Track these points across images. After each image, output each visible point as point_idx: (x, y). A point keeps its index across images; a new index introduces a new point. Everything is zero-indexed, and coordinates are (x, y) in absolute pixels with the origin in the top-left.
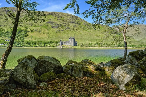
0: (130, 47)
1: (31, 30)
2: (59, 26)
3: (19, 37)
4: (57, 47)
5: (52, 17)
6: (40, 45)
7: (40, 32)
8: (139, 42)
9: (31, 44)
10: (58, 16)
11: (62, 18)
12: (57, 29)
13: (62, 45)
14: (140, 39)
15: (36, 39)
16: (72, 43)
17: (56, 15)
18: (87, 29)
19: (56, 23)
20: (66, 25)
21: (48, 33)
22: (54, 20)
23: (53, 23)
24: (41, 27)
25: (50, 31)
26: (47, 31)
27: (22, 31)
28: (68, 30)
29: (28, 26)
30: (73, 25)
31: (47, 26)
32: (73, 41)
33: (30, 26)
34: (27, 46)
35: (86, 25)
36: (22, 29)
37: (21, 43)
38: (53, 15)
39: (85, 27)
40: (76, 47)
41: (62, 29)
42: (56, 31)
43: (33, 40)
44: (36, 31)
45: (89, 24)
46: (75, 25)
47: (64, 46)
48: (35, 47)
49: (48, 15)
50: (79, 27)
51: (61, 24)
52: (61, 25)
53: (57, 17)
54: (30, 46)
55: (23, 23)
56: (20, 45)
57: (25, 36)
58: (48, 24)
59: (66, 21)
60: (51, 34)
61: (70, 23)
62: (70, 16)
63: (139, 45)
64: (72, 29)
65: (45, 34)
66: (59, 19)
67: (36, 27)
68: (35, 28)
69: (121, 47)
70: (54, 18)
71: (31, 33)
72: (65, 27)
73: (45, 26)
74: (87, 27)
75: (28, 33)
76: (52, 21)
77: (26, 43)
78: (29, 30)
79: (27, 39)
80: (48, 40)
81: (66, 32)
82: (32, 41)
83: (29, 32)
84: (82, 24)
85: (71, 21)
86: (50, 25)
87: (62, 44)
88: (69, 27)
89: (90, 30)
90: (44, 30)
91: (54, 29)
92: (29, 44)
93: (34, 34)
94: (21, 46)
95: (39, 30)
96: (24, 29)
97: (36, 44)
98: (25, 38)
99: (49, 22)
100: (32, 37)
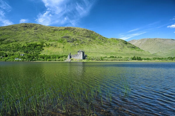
0: (145, 60)
1: (46, 44)
2: (75, 41)
3: (34, 52)
4: (66, 61)
5: (68, 32)
6: (54, 59)
7: (56, 46)
8: (154, 55)
9: (45, 58)
10: (74, 31)
11: (78, 33)
12: (72, 43)
13: (71, 59)
14: (156, 52)
15: (51, 53)
16: (81, 57)
17: (72, 30)
18: (102, 43)
19: (72, 38)
20: (82, 40)
21: (64, 47)
22: (69, 34)
23: (68, 37)
24: (57, 42)
25: (66, 45)
26: (62, 46)
27: (38, 45)
28: (83, 44)
29: (45, 40)
30: (88, 39)
31: (62, 40)
32: (82, 54)
33: (46, 40)
34: (41, 60)
35: (102, 40)
36: (38, 44)
37: (36, 58)
38: (69, 30)
39: (101, 41)
40: (85, 61)
41: (77, 43)
42: (71, 45)
43: (48, 54)
44: (52, 45)
45: (105, 38)
46: (90, 39)
47: (72, 60)
48: (49, 61)
49: (64, 31)
50: (94, 41)
51: (77, 38)
52: (76, 40)
53: (72, 32)
54: (44, 60)
55: (39, 38)
56: (34, 59)
57: (41, 51)
58: (64, 39)
59: (81, 36)
60: (67, 49)
61: (85, 38)
62: (85, 31)
63: (154, 58)
64: (87, 43)
65: (60, 49)
66: (75, 34)
67: (52, 41)
68: (51, 43)
69: (135, 60)
70: (70, 32)
71: (46, 48)
72: (80, 41)
73: (60, 40)
74: (102, 41)
75: (43, 48)
76: (68, 35)
77: (41, 57)
78: (45, 44)
79: (42, 54)
80: (63, 54)
81: (81, 46)
82: (46, 55)
83: (44, 46)
84: (97, 39)
85: (86, 35)
86: (65, 40)
87: (71, 57)
88: (84, 41)
89: (105, 44)
90: (60, 44)
91: (69, 43)
92: (43, 58)
93: (50, 48)
94: (35, 61)
95: (54, 45)
96: (40, 44)
97: (50, 58)
98: (40, 52)
99: (65, 37)
100: (48, 51)
